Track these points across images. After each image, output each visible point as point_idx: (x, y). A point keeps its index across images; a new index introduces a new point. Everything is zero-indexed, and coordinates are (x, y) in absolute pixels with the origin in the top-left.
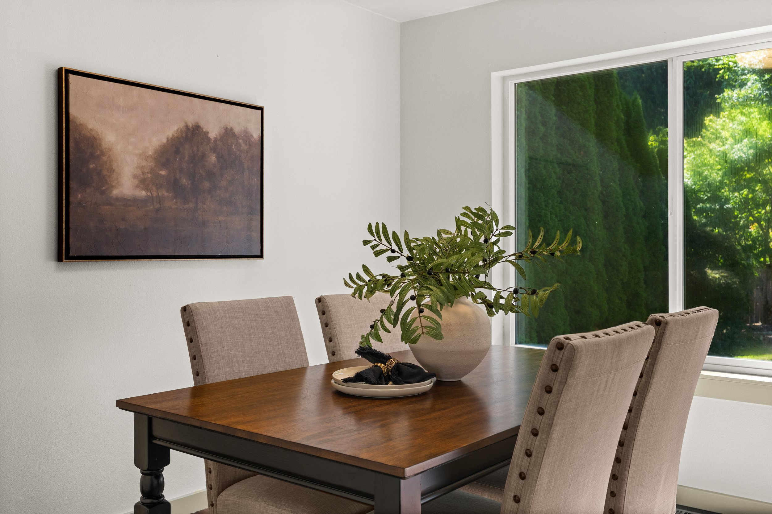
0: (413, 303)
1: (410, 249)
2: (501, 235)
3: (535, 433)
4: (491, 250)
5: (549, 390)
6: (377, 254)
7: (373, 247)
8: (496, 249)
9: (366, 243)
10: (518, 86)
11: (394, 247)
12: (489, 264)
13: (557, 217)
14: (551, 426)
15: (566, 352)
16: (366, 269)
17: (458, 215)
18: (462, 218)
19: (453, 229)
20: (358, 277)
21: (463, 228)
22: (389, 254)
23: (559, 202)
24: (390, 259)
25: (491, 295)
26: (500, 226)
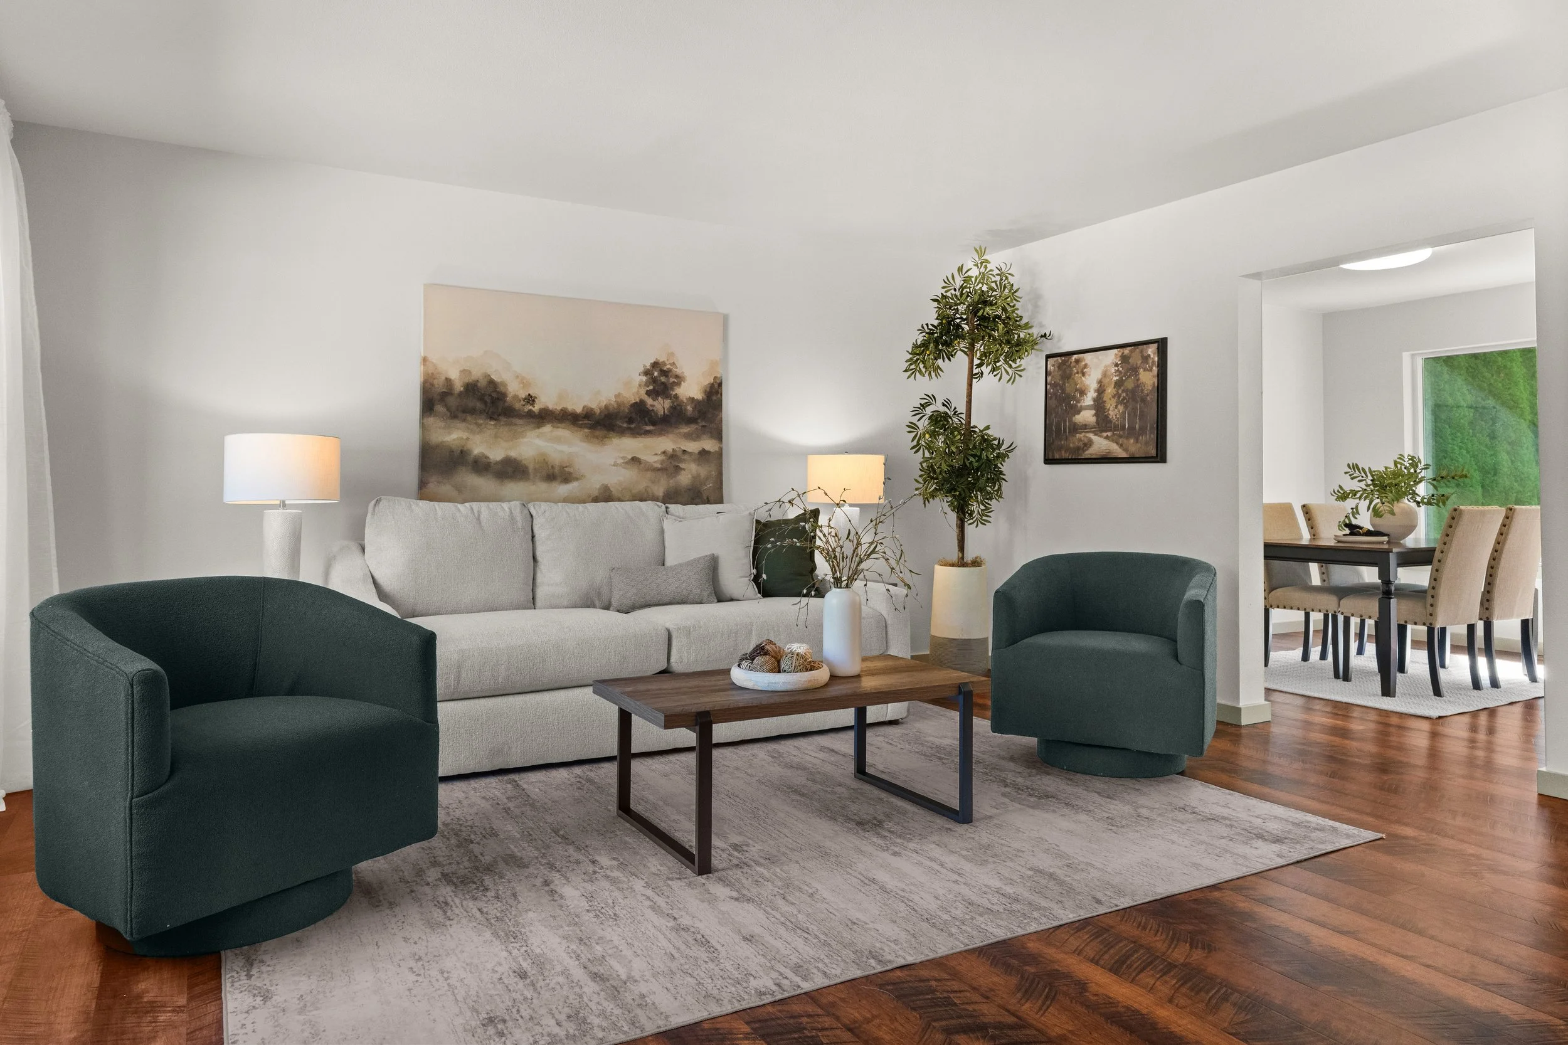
0: (1378, 500)
1: (1372, 476)
2: (1422, 469)
3: (1442, 552)
4: (1418, 476)
5: (1451, 527)
6: (1352, 479)
7: (1350, 475)
8: (1420, 476)
9: (1346, 473)
10: (1427, 360)
11: (1363, 474)
12: (1417, 483)
13: (1468, 452)
14: (1452, 540)
15: (1458, 512)
16: (1341, 487)
17: (1395, 458)
18: (1398, 460)
19: (1392, 466)
20: (1338, 491)
21: (1399, 466)
22: (1360, 478)
23: (1471, 434)
24: (1360, 481)
25: (1419, 499)
26: (1423, 464)
